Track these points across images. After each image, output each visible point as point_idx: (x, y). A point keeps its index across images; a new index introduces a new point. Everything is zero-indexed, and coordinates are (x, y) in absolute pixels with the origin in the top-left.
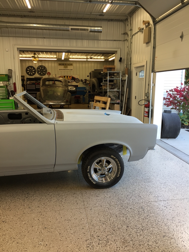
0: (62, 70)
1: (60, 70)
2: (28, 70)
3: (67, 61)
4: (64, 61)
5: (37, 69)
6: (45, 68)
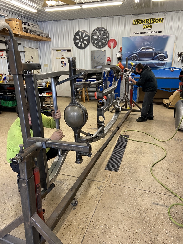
0: (138, 33)
1: (136, 33)
2: (77, 39)
3: (151, 13)
4: (146, 14)
5: (92, 36)
6: (106, 31)
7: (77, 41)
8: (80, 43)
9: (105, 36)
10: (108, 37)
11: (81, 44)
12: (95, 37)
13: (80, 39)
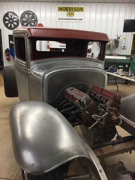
2: (7, 20)
3: (73, 2)
4: (69, 2)
5: (21, 18)
6: (34, 15)
7: (7, 22)
8: (9, 24)
9: (34, 19)
10: (36, 20)
11: (11, 25)
12: (24, 19)
13: (9, 20)
